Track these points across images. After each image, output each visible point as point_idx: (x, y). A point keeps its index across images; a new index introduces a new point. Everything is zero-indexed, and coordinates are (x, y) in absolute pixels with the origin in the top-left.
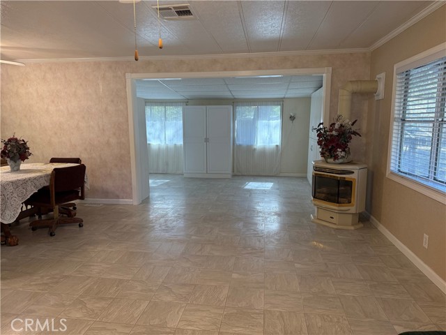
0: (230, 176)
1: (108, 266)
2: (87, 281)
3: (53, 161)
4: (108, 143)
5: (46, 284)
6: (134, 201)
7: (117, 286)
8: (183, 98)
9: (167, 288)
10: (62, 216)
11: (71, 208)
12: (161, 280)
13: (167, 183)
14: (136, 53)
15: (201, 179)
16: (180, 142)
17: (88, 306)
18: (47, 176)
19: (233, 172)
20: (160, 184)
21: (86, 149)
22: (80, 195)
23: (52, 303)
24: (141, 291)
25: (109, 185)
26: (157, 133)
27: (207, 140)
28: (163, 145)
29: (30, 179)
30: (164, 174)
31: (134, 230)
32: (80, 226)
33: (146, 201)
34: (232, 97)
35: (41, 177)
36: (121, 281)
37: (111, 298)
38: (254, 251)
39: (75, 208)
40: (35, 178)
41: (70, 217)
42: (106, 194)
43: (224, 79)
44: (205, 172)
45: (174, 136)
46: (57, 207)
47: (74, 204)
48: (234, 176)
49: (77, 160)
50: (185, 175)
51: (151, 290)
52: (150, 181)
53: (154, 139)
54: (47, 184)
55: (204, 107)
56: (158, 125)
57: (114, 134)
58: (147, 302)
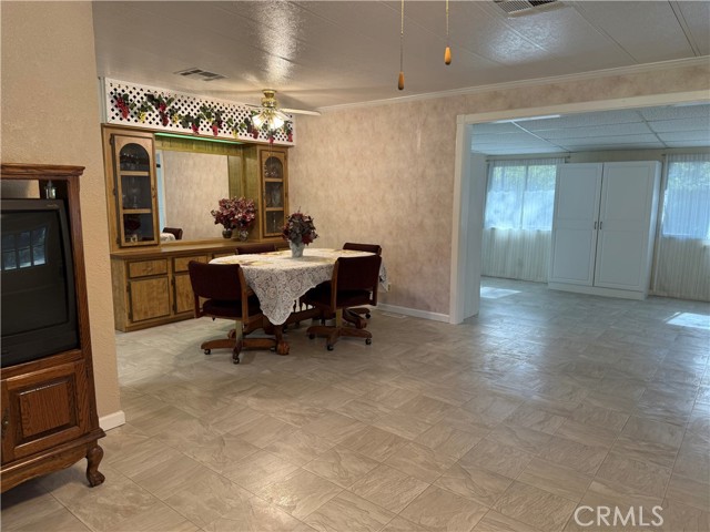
0: (641, 297)
1: (388, 411)
2: (353, 426)
3: (348, 247)
4: (421, 226)
5: (303, 416)
6: (452, 318)
7: (391, 446)
8: (560, 150)
9: (465, 472)
10: (348, 325)
11: (363, 316)
12: (458, 456)
13: (515, 295)
14: (401, 77)
15: (580, 296)
16: (547, 228)
17: (342, 463)
18: (330, 267)
19: (651, 288)
20: (501, 295)
21: (391, 233)
22: (371, 298)
23: (301, 445)
24: (422, 464)
25: (417, 288)
26: (509, 212)
27: (598, 226)
28: (516, 231)
29: (307, 269)
30: (513, 280)
31: (438, 364)
32: (368, 343)
33: (473, 321)
34: (661, 145)
35: (322, 268)
36: (397, 440)
37: (375, 462)
38: (653, 450)
39: (368, 316)
40: (314, 269)
41: (357, 328)
42: (412, 301)
43: (638, 111)
44: (590, 282)
45: (538, 217)
46: (339, 312)
47: (366, 311)
48: (651, 296)
49: (376, 249)
50: (551, 286)
51: (437, 468)
52: (482, 290)
53: (502, 220)
54: (328, 278)
55: (599, 165)
56: (512, 198)
57: (431, 211)
58: (426, 485)
